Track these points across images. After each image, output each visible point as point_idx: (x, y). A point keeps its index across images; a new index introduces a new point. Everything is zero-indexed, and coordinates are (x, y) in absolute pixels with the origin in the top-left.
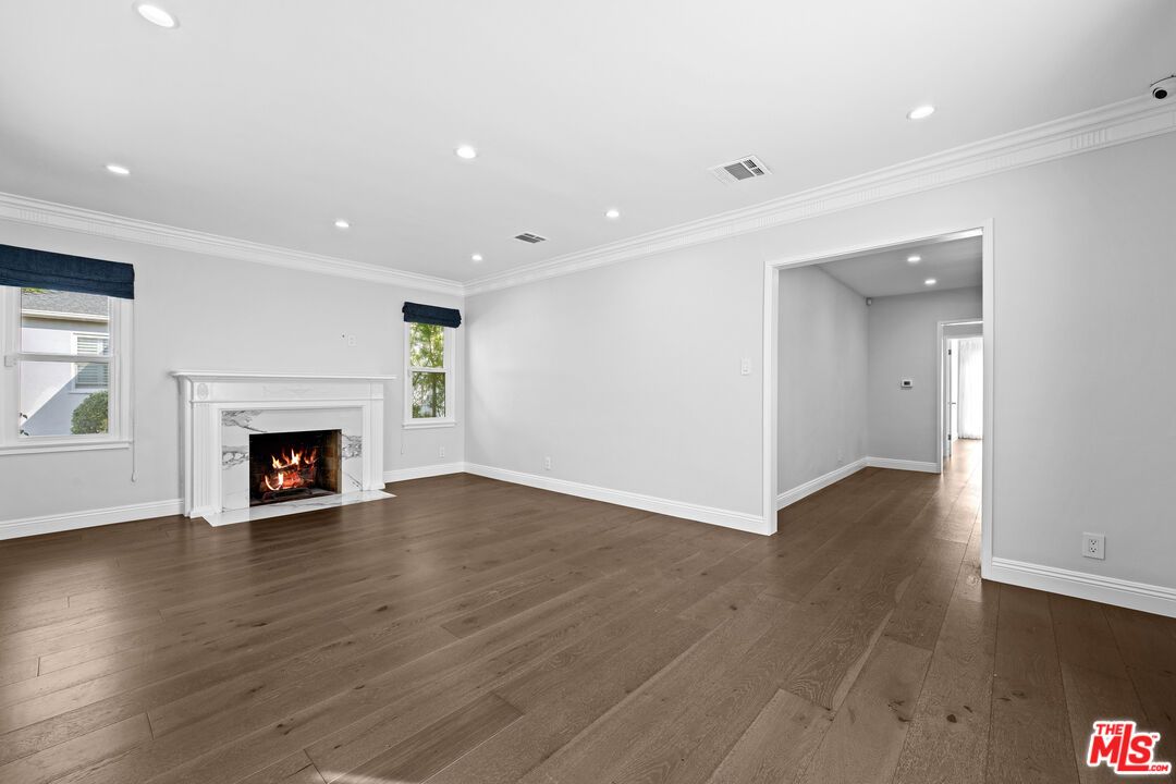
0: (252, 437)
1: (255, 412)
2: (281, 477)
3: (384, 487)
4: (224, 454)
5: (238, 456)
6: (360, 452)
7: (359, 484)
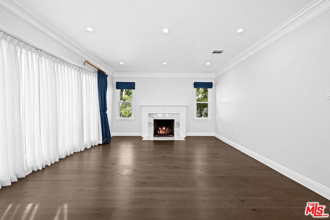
0: (154, 120)
1: (155, 114)
2: (161, 131)
3: (185, 137)
4: (149, 123)
5: (151, 124)
6: (179, 126)
7: (179, 135)
